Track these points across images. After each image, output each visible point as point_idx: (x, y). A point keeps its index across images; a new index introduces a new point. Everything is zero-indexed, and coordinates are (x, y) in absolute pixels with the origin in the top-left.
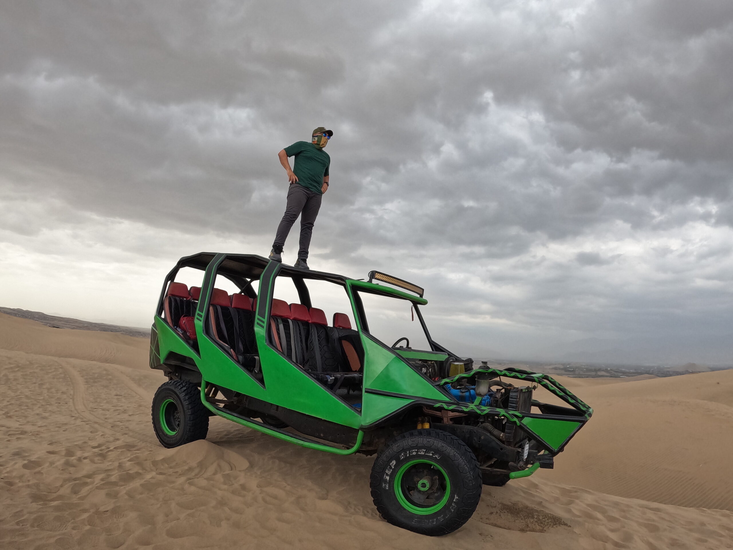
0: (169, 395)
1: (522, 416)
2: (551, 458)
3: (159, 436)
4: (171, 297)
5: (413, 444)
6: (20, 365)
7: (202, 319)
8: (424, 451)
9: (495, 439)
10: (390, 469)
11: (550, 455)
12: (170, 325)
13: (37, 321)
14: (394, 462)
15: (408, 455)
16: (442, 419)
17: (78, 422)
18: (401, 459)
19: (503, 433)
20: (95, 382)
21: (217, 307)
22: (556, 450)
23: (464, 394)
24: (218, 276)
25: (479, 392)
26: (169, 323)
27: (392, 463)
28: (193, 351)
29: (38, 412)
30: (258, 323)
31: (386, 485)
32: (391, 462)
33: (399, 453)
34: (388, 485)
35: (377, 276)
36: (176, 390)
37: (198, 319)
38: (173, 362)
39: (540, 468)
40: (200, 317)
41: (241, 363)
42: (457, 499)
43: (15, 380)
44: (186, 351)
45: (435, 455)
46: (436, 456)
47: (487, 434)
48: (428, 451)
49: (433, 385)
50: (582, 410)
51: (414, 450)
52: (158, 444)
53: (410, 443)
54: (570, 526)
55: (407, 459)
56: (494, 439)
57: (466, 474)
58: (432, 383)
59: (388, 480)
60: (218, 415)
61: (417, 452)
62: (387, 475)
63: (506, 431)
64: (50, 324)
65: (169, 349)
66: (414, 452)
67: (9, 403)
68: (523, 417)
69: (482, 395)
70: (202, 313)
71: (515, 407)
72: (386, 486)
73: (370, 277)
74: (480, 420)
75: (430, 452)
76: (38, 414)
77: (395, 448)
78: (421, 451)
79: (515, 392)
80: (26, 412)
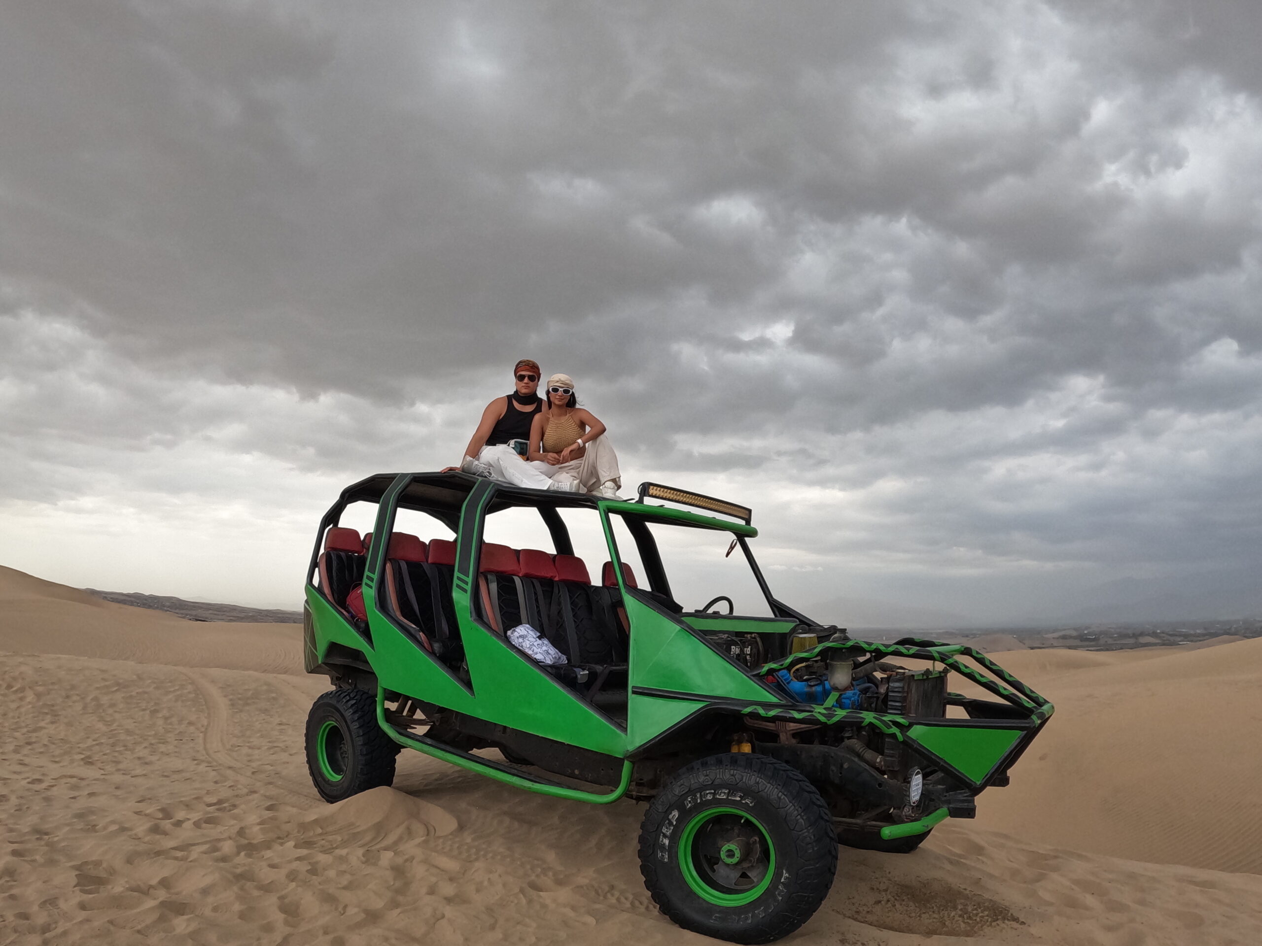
0: (329, 714)
1: (908, 723)
2: (970, 798)
3: (318, 784)
4: (331, 552)
5: (707, 780)
6: (121, 681)
7: (373, 585)
8: (726, 791)
9: (867, 767)
10: (670, 826)
11: (967, 793)
12: (328, 599)
13: (168, 612)
14: (676, 814)
15: (699, 801)
16: (778, 736)
17: (202, 768)
18: (688, 807)
19: (880, 756)
20: (248, 704)
21: (401, 564)
22: (978, 783)
23: (814, 689)
24: (400, 511)
25: (834, 684)
26: (328, 596)
27: (673, 814)
28: (363, 639)
29: (141, 754)
30: (458, 586)
31: (664, 854)
32: (671, 813)
33: (683, 797)
34: (667, 853)
35: (652, 491)
36: (339, 706)
37: (367, 585)
38: (338, 661)
39: (949, 817)
40: (370, 580)
41: (438, 655)
42: (786, 878)
43: (112, 705)
44: (352, 639)
45: (745, 800)
46: (747, 801)
47: (853, 758)
48: (733, 793)
49: (749, 675)
50: (1027, 707)
51: (708, 792)
52: (317, 798)
53: (702, 779)
54: (1023, 923)
55: (698, 808)
56: (865, 767)
57: (800, 833)
58: (745, 672)
59: (668, 844)
60: (408, 746)
61: (714, 794)
62: (665, 836)
63: (887, 753)
64: (191, 615)
65: (329, 638)
66: (709, 795)
67: (94, 743)
68: (910, 725)
69: (840, 690)
70: (374, 574)
71: (900, 708)
72: (664, 856)
73: (640, 494)
74: (844, 734)
75: (735, 794)
76: (139, 758)
77: (678, 789)
78: (721, 792)
79: (899, 680)
80: (122, 755)
